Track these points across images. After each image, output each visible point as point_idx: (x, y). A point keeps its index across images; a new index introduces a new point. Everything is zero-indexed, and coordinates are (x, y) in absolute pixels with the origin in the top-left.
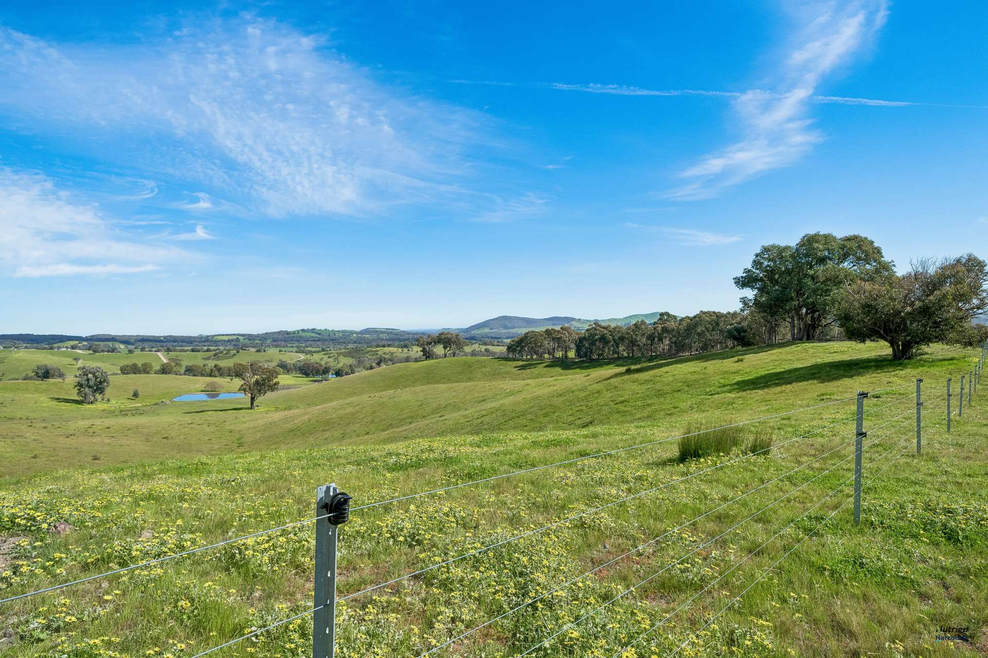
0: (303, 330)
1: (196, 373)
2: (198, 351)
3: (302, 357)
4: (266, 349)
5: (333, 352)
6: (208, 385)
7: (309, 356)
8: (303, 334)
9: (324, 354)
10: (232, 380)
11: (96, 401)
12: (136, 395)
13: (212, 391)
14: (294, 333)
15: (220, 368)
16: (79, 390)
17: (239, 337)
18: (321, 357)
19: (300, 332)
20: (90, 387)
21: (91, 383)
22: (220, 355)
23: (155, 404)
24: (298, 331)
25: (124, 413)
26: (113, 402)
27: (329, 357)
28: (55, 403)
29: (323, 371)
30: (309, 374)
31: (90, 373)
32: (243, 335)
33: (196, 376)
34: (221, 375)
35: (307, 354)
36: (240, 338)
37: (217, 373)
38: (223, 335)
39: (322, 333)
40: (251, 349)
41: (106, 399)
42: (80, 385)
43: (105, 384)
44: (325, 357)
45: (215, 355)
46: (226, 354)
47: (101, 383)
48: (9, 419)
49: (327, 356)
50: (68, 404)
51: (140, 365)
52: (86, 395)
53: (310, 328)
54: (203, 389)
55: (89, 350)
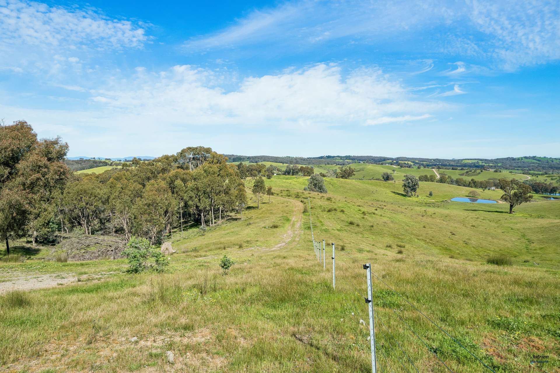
0: (526, 157)
1: (460, 184)
2: (456, 169)
3: (529, 177)
4: (501, 170)
5: (555, 175)
6: (470, 193)
7: (534, 177)
8: (526, 160)
9: (547, 177)
10: (484, 190)
11: (412, 196)
12: (431, 194)
13: (473, 197)
14: (518, 159)
15: (475, 182)
16: (404, 188)
17: (478, 161)
18: (546, 178)
19: (523, 159)
20: (409, 187)
21: (411, 185)
22: (470, 173)
23: (442, 202)
24: (522, 158)
25: (428, 205)
26: (420, 197)
27: (552, 179)
28: (393, 194)
29: (551, 190)
30: (539, 192)
31: (410, 179)
32: (481, 160)
33: (460, 186)
34: (476, 187)
35: (533, 176)
36: (480, 162)
37: (473, 184)
38: (468, 159)
39: (542, 160)
40: (491, 170)
41: (416, 195)
42: (405, 185)
43: (417, 186)
44: (549, 179)
45: (467, 172)
46: (474, 172)
47: (415, 185)
48: (377, 201)
49: (550, 178)
50: (399, 196)
51: (429, 177)
52: (408, 192)
53: (532, 156)
54: (467, 195)
55: (398, 166)
